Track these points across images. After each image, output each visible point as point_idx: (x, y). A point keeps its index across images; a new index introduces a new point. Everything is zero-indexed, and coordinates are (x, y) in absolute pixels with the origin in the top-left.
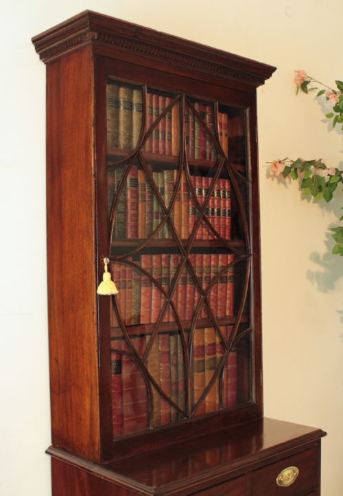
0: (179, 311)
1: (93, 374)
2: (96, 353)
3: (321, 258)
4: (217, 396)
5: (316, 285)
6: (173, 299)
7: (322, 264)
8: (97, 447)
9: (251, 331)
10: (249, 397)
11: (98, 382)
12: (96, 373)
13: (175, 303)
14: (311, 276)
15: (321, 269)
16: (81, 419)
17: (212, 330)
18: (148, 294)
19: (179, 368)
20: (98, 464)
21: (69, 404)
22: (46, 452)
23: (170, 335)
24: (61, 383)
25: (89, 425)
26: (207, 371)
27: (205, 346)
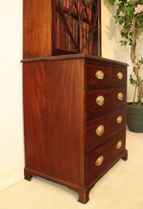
7: (109, 30)
9: (98, 30)
16: (40, 40)
17: (86, 23)
19: (76, 33)
20: (50, 56)
21: (34, 36)
22: (21, 61)
23: (73, 18)
24: (30, 28)
25: (45, 40)
26: (84, 39)
27: (84, 29)
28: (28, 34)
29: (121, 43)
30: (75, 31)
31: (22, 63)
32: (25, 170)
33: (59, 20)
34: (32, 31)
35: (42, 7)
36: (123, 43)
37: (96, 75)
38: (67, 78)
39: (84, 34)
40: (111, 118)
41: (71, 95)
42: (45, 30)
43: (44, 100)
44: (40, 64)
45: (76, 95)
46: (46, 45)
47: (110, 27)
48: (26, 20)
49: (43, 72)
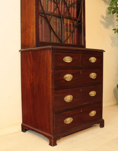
0: (60, 10)
1: (34, 20)
2: (35, 14)
3: (105, 18)
4: (72, 41)
5: (103, 26)
6: (58, 6)
7: (105, 19)
8: (35, 43)
9: (82, 23)
10: (82, 43)
11: (35, 22)
12: (34, 19)
13: (59, 7)
14: (101, 22)
15: (105, 21)
16: (30, 36)
17: (70, 20)
18: (51, 4)
19: (60, 28)
20: (35, 47)
21: (26, 33)
22: (19, 51)
23: (57, 18)
24: (24, 28)
25: (32, 37)
26: (68, 32)
27: (68, 24)
28: (23, 32)
29: (114, 31)
30: (59, 27)
31: (20, 52)
32: (22, 125)
33: (44, 21)
34: (25, 30)
35: (31, 14)
36: (116, 30)
37: (64, 60)
38: (43, 62)
39: (68, 29)
40: (81, 91)
41: (45, 73)
42: (32, 29)
43: (32, 77)
44: (30, 52)
45: (48, 73)
46: (33, 40)
47: (106, 17)
48: (22, 23)
49: (31, 58)
